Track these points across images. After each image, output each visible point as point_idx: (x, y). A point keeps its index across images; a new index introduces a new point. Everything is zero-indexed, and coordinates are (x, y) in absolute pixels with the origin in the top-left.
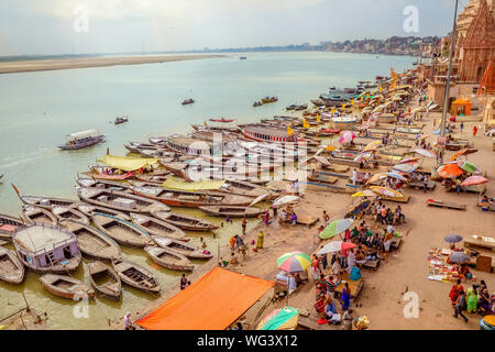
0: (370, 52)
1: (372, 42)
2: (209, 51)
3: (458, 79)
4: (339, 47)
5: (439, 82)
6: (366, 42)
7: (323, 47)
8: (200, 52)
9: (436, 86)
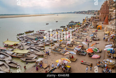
0: (84, 14)
1: (84, 11)
2: (51, 14)
3: (99, 20)
4: (78, 13)
5: (95, 21)
6: (83, 11)
7: (74, 13)
8: (50, 14)
9: (94, 22)
